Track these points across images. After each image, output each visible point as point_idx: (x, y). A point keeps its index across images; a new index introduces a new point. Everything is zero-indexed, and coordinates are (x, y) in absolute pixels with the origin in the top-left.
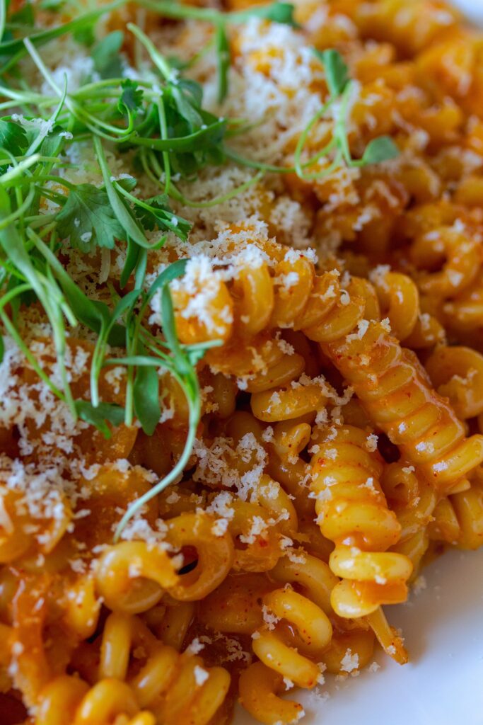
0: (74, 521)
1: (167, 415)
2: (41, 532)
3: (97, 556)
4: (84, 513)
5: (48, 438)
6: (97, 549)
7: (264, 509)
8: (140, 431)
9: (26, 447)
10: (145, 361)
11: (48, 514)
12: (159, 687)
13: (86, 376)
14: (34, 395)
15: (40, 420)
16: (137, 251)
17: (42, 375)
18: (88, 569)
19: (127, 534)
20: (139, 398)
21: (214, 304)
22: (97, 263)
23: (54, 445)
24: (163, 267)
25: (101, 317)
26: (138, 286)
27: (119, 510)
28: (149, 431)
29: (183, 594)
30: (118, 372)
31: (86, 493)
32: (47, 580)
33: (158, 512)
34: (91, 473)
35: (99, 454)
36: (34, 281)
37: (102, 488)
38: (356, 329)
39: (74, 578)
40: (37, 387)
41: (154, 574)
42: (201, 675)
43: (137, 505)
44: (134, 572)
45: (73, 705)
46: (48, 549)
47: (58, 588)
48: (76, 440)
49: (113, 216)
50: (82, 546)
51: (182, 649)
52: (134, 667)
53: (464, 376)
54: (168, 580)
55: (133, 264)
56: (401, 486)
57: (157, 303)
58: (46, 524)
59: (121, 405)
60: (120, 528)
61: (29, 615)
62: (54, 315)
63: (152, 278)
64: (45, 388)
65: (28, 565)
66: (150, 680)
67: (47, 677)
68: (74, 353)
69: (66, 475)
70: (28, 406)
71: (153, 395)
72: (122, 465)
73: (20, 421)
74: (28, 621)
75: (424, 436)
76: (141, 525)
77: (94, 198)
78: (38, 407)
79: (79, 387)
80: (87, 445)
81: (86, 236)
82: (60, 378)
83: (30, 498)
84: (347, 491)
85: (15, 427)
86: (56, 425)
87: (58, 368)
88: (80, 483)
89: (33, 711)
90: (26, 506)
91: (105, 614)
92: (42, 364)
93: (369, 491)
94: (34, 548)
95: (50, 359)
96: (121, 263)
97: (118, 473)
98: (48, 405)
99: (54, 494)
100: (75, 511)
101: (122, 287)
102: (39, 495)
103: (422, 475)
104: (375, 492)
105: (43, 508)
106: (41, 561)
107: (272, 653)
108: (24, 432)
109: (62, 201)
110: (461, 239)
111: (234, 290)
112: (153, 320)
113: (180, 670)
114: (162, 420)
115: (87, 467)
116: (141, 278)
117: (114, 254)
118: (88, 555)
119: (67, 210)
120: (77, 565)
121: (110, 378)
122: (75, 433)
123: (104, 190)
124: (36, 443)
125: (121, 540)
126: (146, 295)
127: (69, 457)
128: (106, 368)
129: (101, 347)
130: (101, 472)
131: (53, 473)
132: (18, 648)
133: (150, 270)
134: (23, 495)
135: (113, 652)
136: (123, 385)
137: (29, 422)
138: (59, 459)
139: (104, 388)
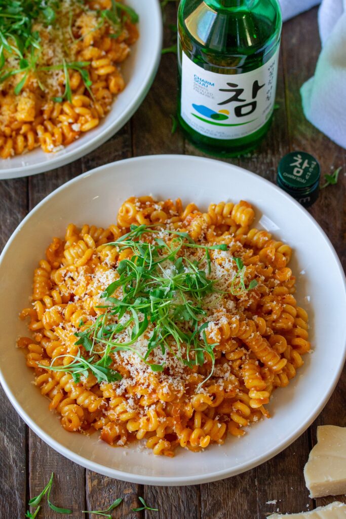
0: (185, 390)
1: (206, 361)
2: (178, 394)
3: (191, 398)
4: (188, 388)
5: (177, 370)
6: (191, 396)
7: (231, 382)
8: (199, 366)
9: (171, 372)
10: (200, 349)
11: (179, 389)
12: (209, 429)
13: (185, 354)
14: (173, 359)
15: (175, 365)
16: (195, 321)
17: (174, 354)
18: (190, 401)
19: (199, 392)
20: (198, 358)
21: (216, 334)
22: (184, 324)
23: (178, 371)
24: (202, 324)
25: (188, 339)
26: (196, 329)
27: (196, 386)
28: (201, 365)
29: (213, 406)
30: (193, 352)
31: (187, 382)
32: (180, 405)
33: (205, 386)
34: (188, 378)
35: (189, 372)
36: (171, 332)
37: (191, 381)
38: (251, 336)
39: (186, 404)
40: (173, 357)
41: (206, 402)
42: (219, 425)
43: (200, 385)
44: (202, 402)
45: (189, 435)
46: (180, 398)
47: (182, 407)
48: (184, 369)
49: (188, 312)
50: (188, 396)
51: (214, 419)
52: (203, 425)
53: (279, 343)
54: (210, 403)
55: (194, 324)
56: (265, 373)
57: (201, 334)
58: (179, 391)
59: (194, 360)
60: (196, 390)
61: (177, 414)
62: (177, 340)
63: (199, 327)
64: (175, 358)
65: (175, 402)
66: (207, 427)
67: (182, 429)
68: (182, 348)
69: (182, 378)
70: (171, 362)
71: (202, 357)
72: (196, 375)
73: (170, 366)
74: (177, 416)
75: (270, 360)
76: (202, 390)
77: (183, 308)
78: (174, 362)
79: (184, 356)
80: (187, 370)
81: (182, 318)
82: (179, 355)
83: (174, 385)
84: (252, 376)
85: (168, 368)
86: (178, 366)
87: (178, 352)
88: (185, 380)
89: (179, 437)
90: (174, 387)
91: (194, 412)
92: (174, 352)
93: (257, 376)
94: (176, 398)
95: (176, 350)
96: (191, 324)
97: (195, 377)
98: (176, 362)
99: (180, 384)
100: (185, 387)
101: (191, 330)
102: (176, 384)
103: (270, 370)
104: (259, 376)
105: (178, 388)
106: (178, 401)
107: (236, 418)
108: (171, 369)
109: (175, 309)
110: (276, 306)
111: (221, 330)
112: (201, 338)
113: (214, 425)
114: (205, 363)
115: (187, 376)
116: (196, 327)
117: (189, 322)
118: (189, 398)
119: (176, 311)
120: (187, 401)
121: (191, 354)
122: (183, 368)
123: (185, 305)
124: (174, 371)
125: (197, 394)
126: (199, 332)
127: (183, 374)
128: (190, 351)
129: (189, 346)
130: (190, 377)
131: (179, 378)
132: (175, 422)
133: (198, 325)
134: (173, 385)
135: (197, 422)
136: (194, 355)
137: (172, 366)
138: (180, 375)
139: (190, 357)
